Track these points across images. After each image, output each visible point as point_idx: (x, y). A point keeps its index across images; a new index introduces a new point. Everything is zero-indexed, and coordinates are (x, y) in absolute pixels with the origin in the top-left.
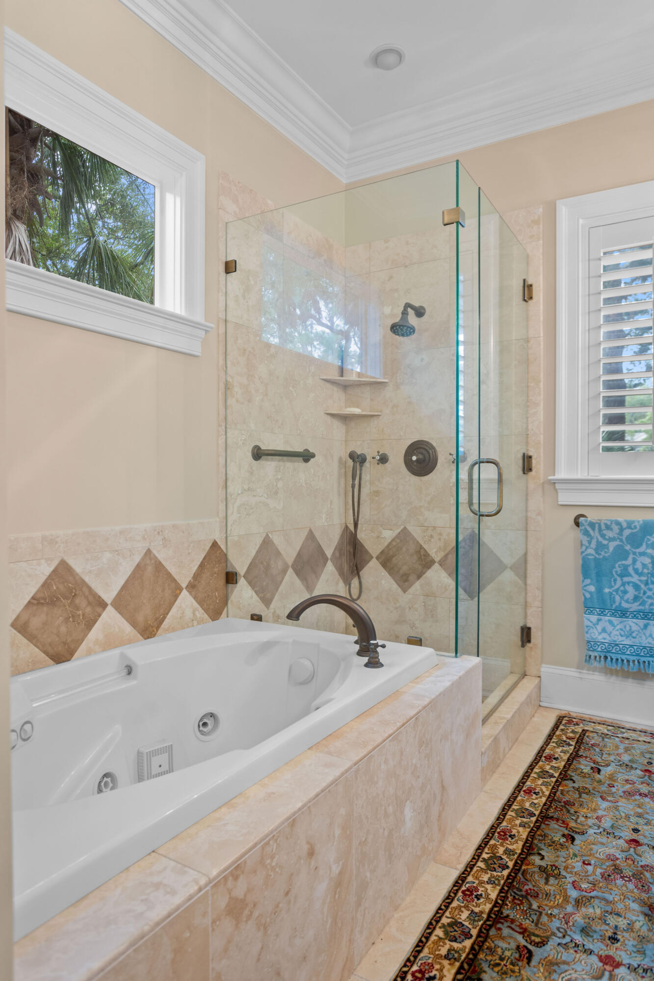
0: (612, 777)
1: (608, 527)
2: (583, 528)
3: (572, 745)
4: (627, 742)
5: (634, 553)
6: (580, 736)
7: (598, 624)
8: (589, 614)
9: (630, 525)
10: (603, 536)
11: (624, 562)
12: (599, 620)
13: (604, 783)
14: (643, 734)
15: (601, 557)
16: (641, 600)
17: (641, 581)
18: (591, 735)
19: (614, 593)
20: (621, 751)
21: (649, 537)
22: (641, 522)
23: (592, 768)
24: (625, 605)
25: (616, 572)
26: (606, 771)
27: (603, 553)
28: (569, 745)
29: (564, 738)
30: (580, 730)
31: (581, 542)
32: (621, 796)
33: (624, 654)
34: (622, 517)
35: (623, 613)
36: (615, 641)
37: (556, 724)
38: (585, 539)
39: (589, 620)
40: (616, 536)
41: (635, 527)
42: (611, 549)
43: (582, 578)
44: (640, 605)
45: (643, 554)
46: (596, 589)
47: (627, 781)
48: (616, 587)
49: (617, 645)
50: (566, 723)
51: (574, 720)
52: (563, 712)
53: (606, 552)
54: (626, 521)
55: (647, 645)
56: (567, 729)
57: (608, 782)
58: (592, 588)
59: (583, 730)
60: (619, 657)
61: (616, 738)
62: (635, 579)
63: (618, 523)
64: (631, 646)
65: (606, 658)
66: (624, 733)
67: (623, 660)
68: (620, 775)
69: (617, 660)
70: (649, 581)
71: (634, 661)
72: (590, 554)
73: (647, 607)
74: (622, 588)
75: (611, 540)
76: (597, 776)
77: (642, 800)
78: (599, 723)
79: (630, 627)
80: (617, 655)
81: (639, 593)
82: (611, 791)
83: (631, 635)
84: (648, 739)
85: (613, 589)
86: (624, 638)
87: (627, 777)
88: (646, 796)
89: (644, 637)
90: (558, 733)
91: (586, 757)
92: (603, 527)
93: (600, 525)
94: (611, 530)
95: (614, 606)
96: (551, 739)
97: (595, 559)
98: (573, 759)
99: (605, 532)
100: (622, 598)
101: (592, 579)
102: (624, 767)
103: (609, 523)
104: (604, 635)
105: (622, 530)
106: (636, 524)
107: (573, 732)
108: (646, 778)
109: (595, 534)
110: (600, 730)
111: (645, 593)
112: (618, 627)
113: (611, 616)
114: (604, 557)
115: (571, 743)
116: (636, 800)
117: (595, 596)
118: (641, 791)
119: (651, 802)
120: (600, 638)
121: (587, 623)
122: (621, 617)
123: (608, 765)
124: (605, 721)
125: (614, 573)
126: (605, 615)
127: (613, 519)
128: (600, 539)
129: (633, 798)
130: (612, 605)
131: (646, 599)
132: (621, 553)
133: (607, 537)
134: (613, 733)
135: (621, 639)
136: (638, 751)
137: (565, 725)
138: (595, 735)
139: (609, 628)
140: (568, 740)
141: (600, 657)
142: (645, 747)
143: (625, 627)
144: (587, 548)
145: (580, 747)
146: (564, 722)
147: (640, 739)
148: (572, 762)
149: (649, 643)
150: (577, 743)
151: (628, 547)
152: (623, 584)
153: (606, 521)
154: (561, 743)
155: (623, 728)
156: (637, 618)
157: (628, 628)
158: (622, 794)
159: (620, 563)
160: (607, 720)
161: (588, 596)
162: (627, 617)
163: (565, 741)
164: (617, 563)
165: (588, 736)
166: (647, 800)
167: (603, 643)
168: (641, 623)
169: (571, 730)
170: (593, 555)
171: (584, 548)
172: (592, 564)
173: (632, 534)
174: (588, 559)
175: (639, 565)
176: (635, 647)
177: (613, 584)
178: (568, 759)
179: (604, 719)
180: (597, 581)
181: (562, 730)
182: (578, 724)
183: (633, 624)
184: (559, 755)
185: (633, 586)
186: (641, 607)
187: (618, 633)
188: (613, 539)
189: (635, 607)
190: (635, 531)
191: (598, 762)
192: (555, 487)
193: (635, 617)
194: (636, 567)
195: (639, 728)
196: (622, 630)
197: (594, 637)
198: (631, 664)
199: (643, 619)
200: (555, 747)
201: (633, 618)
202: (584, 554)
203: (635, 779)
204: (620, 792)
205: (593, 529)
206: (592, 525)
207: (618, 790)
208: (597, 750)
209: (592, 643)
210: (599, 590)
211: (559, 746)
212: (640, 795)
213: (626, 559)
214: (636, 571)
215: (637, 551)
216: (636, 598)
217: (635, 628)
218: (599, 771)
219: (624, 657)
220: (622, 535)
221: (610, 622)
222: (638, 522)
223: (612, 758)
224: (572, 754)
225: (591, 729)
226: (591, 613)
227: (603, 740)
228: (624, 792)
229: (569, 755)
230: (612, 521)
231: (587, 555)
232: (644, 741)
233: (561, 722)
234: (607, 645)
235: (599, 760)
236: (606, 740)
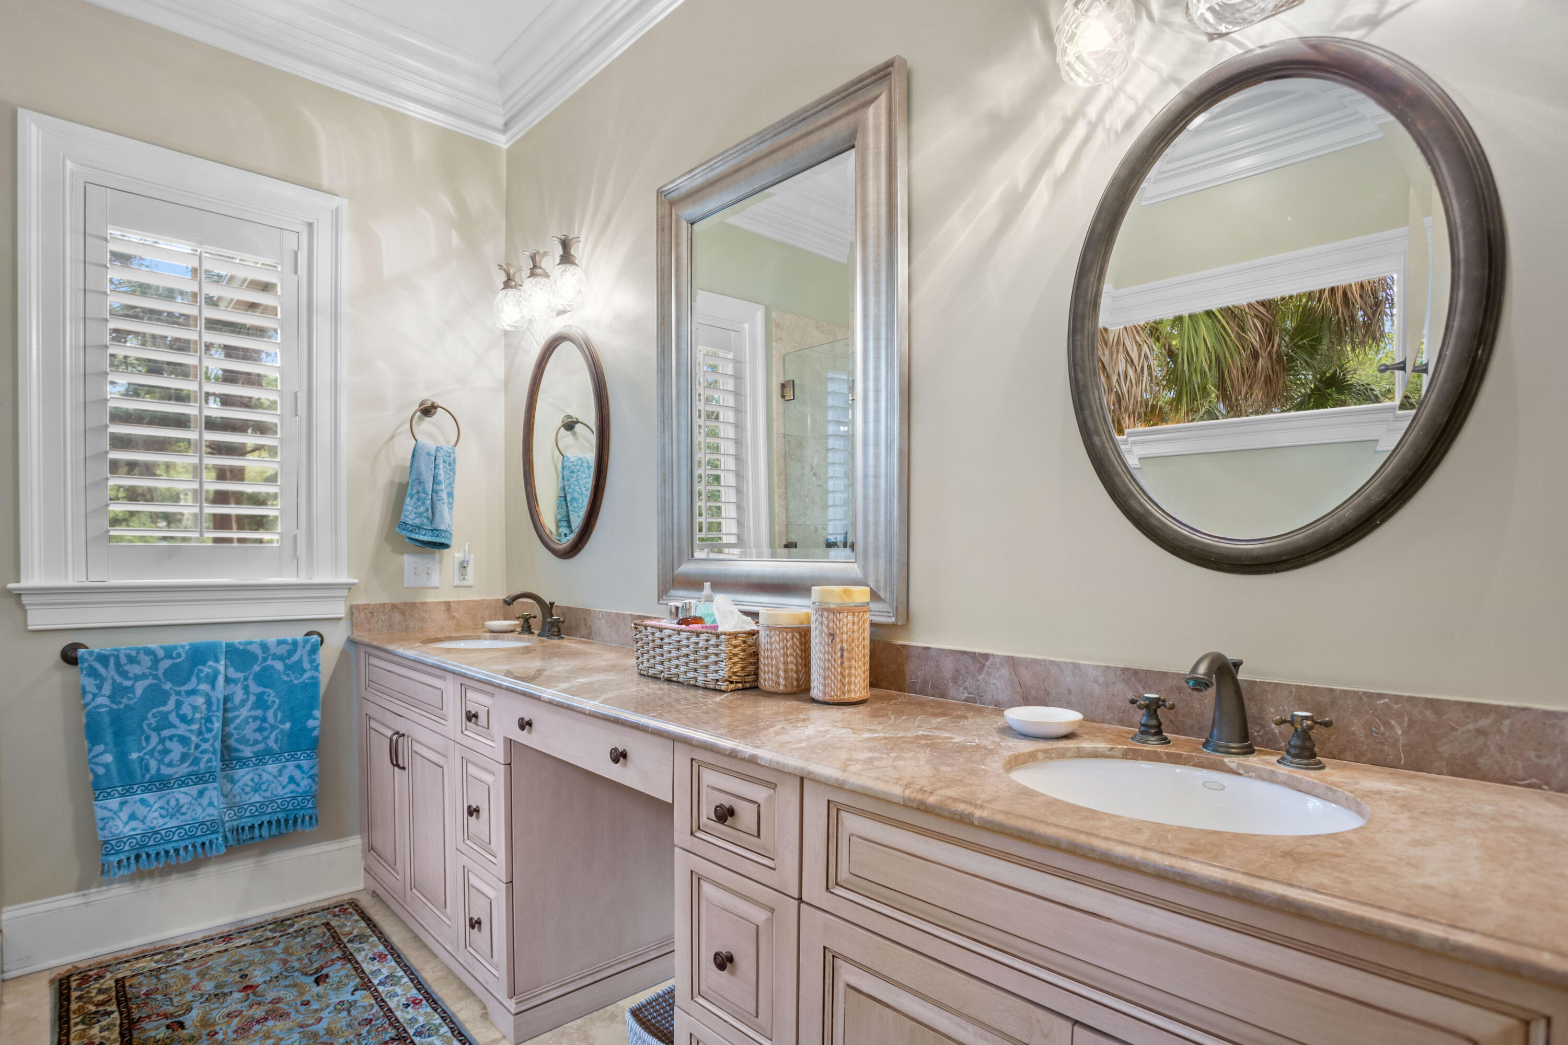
0: (205, 1022)
1: (132, 660)
2: (86, 665)
3: (113, 1012)
4: (195, 964)
5: (178, 693)
6: (118, 992)
7: (121, 810)
8: (105, 798)
9: (169, 652)
10: (124, 674)
11: (161, 709)
12: (123, 804)
13: (200, 1037)
14: (210, 943)
15: (122, 706)
16: (192, 758)
17: (191, 731)
18: (135, 981)
19: (147, 757)
20: (195, 981)
21: (200, 667)
22: (188, 647)
23: (168, 1027)
24: (165, 771)
25: (149, 725)
26: (192, 1019)
27: (125, 701)
28: (108, 1014)
29: (93, 1008)
30: (112, 983)
31: (83, 688)
32: (235, 1040)
33: (169, 841)
34: (155, 642)
35: (163, 783)
36: (153, 828)
37: (61, 994)
38: (90, 684)
39: (105, 808)
40: (147, 671)
41: (179, 655)
42: (139, 692)
43: (87, 744)
44: (190, 765)
45: (193, 692)
46: (114, 757)
47: (229, 1015)
48: (149, 748)
49: (157, 832)
50: (79, 985)
51: (91, 973)
52: (63, 971)
53: (129, 699)
54: (163, 648)
55: (208, 818)
56: (88, 992)
57: (204, 1033)
58: (108, 758)
59: (117, 981)
60: (161, 849)
61: (177, 967)
62: (182, 729)
63: (149, 652)
64: (180, 827)
65: (138, 857)
66: (182, 955)
67: (167, 852)
68: (215, 1012)
69: (158, 854)
70: (204, 729)
71: (186, 847)
72: (101, 706)
73: (202, 765)
74: (160, 747)
75: (137, 678)
76: (184, 1033)
77: (265, 1028)
78: (137, 959)
79: (177, 800)
80: (157, 847)
81: (189, 749)
82: (217, 1040)
83: (178, 811)
84: (222, 947)
85: (145, 751)
86: (167, 819)
87: (226, 1011)
88: (266, 1019)
89: (199, 810)
90: (74, 1006)
91: (149, 1017)
92: (123, 660)
93: (117, 658)
94: (138, 663)
95: (148, 777)
96: (68, 1021)
97: (111, 711)
98: (130, 1030)
99: (127, 668)
100: (160, 762)
101: (106, 744)
102: (214, 1000)
103: (134, 653)
104: (134, 824)
105: (156, 661)
106: (180, 650)
107: (100, 991)
108: (252, 997)
109: (110, 673)
110: (144, 968)
111: (197, 747)
112: (156, 806)
113: (143, 792)
114: (126, 706)
115: (109, 1009)
116: (257, 1032)
117: (113, 769)
118: (256, 1016)
119: (277, 1023)
120: (127, 831)
121: (100, 813)
122: (159, 790)
123: (189, 1010)
124: (143, 952)
125: (145, 727)
126: (134, 794)
127: (140, 646)
128: (119, 679)
129: (252, 1032)
130: (143, 776)
131: (199, 755)
132: (156, 696)
133: (131, 675)
134: (166, 962)
135: (161, 821)
136: (219, 969)
137: (79, 987)
138: (141, 978)
139: (141, 811)
140: (101, 1008)
141: (128, 859)
142: (225, 959)
143: (168, 803)
144: (95, 696)
145: (127, 1007)
146: (74, 985)
147: (211, 951)
148: (131, 1035)
149: (209, 815)
150: (118, 1005)
151: (168, 686)
152: (162, 741)
153: (128, 651)
154: (89, 1019)
155: (177, 948)
156: (187, 785)
157: (173, 803)
158: (235, 1036)
159: (155, 711)
160: (145, 948)
161: (101, 771)
162: (171, 788)
163: (96, 1013)
164: (148, 711)
165: (131, 986)
166: (270, 1023)
167: (131, 837)
168: (194, 790)
169: (95, 991)
170: (106, 706)
171: (89, 697)
172: (107, 720)
173: (173, 666)
174: (99, 713)
175: (186, 710)
176: (187, 827)
177: (144, 743)
178: (122, 1035)
179: (140, 949)
180: (116, 744)
181: (79, 998)
182: (100, 977)
183: (182, 795)
184: (102, 1037)
185: (179, 741)
186: (192, 768)
187: (156, 814)
188: (143, 677)
189: (184, 769)
190: (179, 660)
191: (171, 1014)
192: (21, 601)
193: (183, 784)
194: (181, 712)
195: (199, 937)
196: (162, 808)
197: (117, 832)
198: (182, 852)
199: (196, 784)
200: (84, 1030)
201: (180, 786)
202: (90, 707)
203: (238, 1007)
204: (230, 1034)
205: (106, 666)
206: (103, 659)
207: (225, 1034)
208: (159, 997)
209: (114, 843)
210: (122, 758)
211: (91, 1026)
212: (258, 1022)
213: (165, 703)
214: (184, 719)
215: (183, 689)
216: (184, 757)
217: (184, 799)
218: (181, 1025)
219: (169, 847)
220: (157, 669)
221: (143, 801)
222: (183, 647)
223: (188, 997)
224: (121, 1025)
225: (129, 973)
226: (109, 796)
227: (159, 980)
228: (235, 1031)
229: (117, 1029)
230: (138, 651)
231: (96, 707)
232: (219, 952)
233: (69, 988)
234: (139, 837)
235: (172, 1009)
236: (163, 976)
